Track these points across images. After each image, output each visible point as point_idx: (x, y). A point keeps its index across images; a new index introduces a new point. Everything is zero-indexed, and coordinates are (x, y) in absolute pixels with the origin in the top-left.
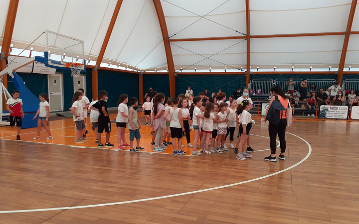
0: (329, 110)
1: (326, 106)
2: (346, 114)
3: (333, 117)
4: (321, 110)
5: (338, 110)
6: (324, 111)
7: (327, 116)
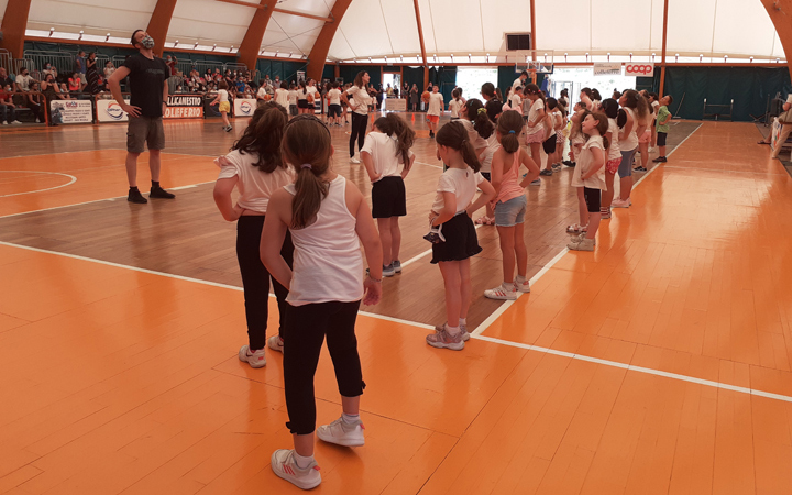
0: (66, 108)
1: (59, 102)
2: (91, 113)
3: (73, 121)
4: (53, 108)
5: (78, 108)
6: (57, 111)
7: (64, 119)
